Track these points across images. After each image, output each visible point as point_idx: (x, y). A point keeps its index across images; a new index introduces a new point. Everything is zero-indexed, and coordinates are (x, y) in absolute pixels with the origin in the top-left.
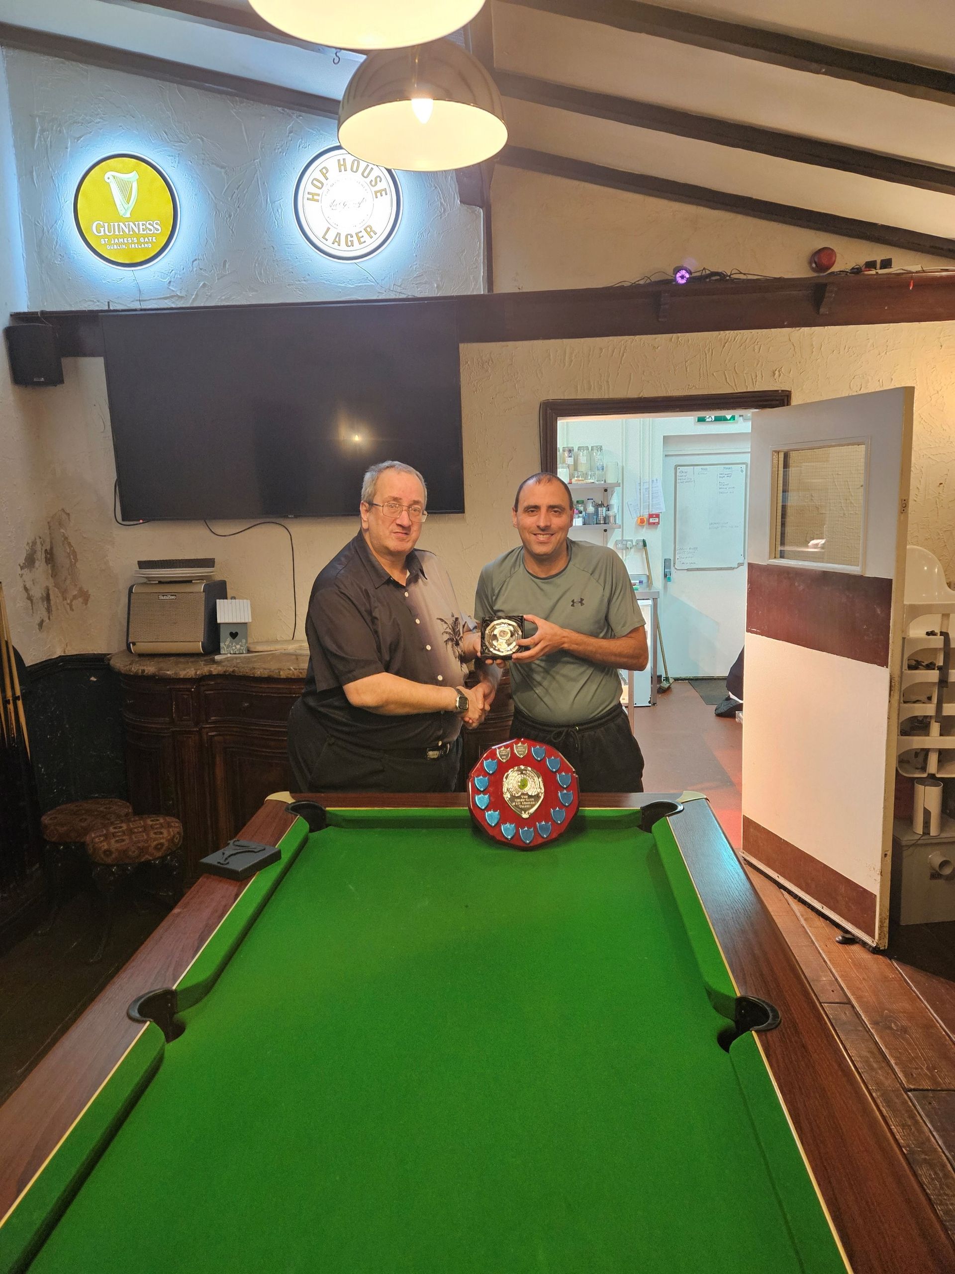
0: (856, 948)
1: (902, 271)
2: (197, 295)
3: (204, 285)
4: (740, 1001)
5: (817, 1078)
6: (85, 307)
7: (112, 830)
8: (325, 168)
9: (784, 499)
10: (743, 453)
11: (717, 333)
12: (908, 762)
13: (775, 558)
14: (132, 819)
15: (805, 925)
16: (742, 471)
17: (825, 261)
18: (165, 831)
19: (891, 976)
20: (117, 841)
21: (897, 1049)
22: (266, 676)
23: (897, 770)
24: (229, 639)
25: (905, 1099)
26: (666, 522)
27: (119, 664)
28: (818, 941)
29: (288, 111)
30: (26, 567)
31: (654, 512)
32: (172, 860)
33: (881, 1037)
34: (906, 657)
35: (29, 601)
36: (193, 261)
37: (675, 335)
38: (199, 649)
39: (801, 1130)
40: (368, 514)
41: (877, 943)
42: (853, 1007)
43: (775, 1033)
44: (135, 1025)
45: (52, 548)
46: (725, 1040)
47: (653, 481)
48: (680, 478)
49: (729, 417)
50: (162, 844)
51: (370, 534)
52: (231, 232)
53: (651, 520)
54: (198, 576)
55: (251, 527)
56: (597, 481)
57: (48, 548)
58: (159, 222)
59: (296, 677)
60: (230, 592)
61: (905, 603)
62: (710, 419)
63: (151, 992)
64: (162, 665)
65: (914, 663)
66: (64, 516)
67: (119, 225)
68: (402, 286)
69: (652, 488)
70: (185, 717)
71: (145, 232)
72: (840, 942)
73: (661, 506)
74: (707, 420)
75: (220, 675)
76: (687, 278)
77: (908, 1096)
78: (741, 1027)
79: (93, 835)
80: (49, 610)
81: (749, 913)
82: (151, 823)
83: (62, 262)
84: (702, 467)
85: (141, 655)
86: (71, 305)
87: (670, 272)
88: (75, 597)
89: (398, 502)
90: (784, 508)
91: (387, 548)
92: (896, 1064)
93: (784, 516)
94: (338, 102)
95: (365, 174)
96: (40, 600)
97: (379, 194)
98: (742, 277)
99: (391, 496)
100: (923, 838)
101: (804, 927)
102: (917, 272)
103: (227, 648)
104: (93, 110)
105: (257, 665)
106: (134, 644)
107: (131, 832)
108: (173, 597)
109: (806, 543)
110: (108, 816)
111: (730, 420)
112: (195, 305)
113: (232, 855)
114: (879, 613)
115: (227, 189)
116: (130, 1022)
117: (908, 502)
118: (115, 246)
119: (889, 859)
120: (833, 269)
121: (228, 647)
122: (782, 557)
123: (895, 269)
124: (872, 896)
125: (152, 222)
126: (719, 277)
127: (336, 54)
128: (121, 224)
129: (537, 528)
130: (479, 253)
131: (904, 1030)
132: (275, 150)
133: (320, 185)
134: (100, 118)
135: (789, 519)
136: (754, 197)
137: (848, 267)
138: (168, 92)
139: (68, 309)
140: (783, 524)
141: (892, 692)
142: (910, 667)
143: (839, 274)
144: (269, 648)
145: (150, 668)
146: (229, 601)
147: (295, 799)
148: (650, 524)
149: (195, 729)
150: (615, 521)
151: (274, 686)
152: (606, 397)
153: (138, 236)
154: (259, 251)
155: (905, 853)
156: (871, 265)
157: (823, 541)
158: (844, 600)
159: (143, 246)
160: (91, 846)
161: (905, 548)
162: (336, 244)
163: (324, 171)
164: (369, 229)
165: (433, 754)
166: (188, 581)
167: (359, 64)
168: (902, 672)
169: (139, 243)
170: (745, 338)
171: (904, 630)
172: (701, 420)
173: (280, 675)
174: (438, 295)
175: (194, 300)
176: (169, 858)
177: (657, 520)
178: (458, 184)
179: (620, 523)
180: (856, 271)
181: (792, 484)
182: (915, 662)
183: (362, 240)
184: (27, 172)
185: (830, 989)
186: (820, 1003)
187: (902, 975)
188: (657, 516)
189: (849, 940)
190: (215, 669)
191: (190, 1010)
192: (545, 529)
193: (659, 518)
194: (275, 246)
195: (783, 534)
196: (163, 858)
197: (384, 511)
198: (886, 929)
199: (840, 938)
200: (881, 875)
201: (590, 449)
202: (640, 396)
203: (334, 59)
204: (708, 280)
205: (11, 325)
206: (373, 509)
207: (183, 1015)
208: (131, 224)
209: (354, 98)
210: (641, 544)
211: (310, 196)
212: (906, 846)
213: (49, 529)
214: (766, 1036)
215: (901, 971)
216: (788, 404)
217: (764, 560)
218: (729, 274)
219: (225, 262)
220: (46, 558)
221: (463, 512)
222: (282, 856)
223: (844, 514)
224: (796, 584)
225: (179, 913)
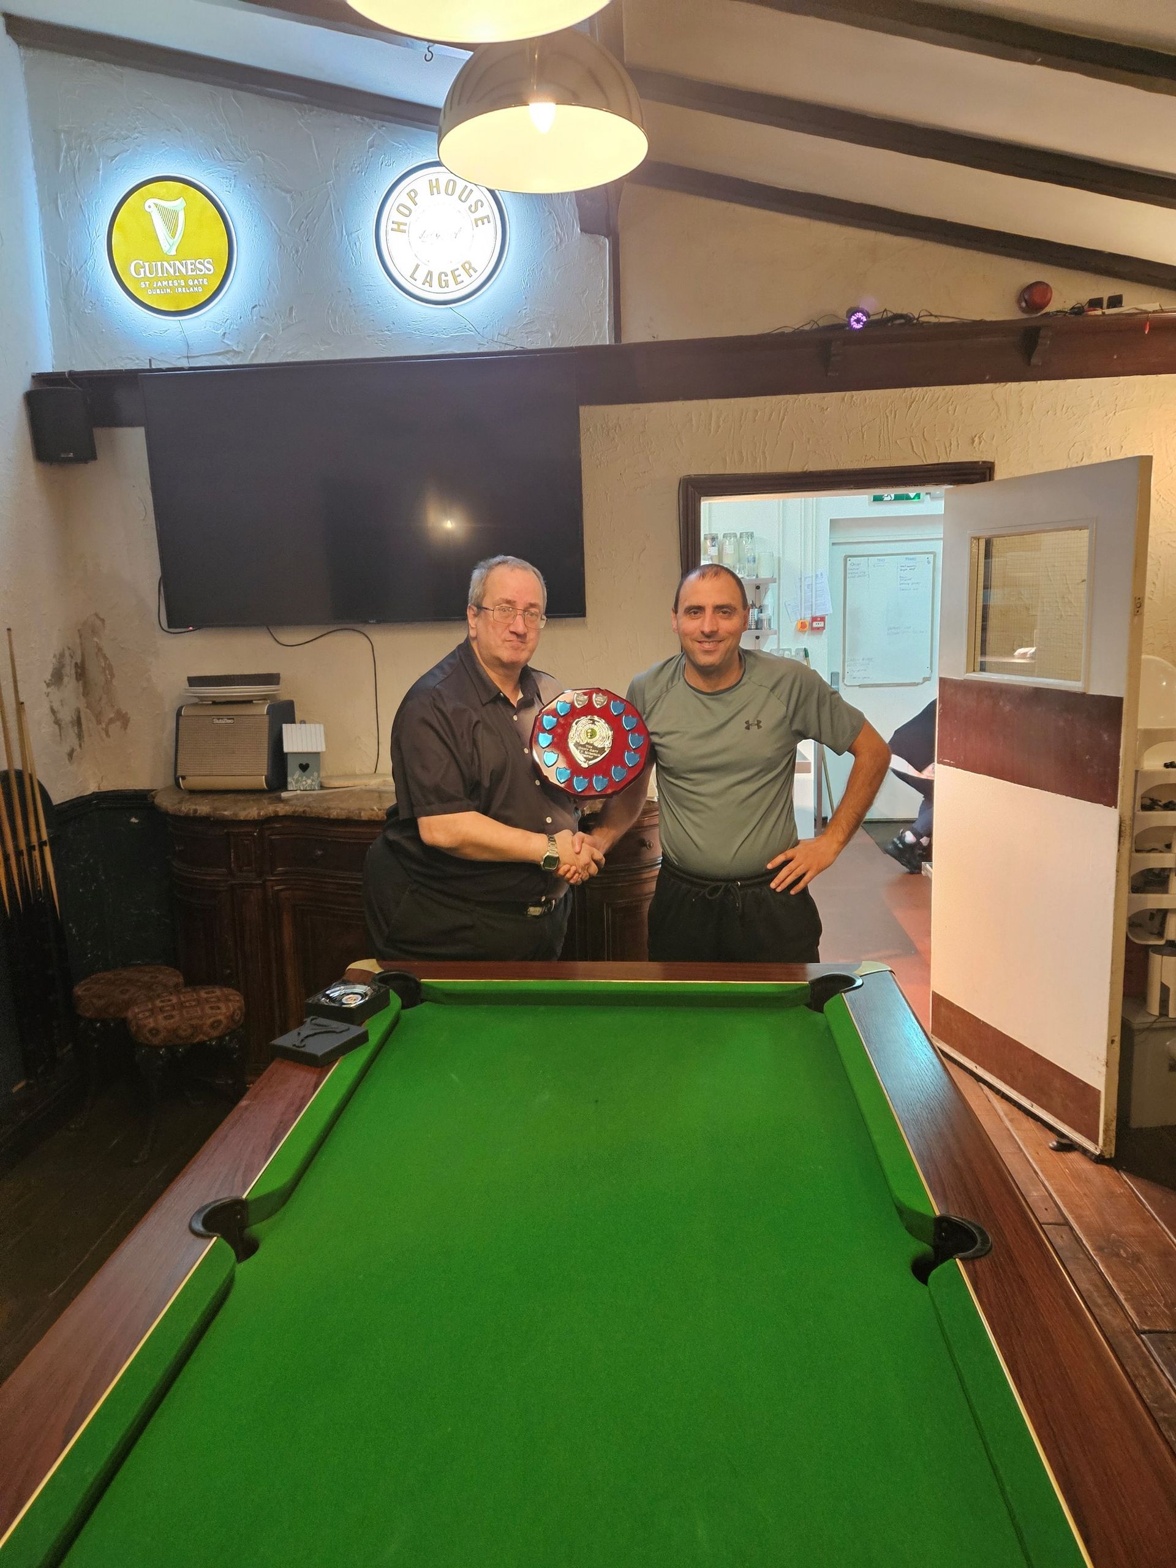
0: (1074, 1156)
1: (1137, 311)
2: (257, 349)
3: (266, 337)
4: (940, 1221)
5: (1039, 1318)
6: (122, 366)
7: (158, 1003)
8: (413, 190)
9: (986, 598)
10: (933, 539)
11: (901, 390)
12: (1140, 925)
13: (974, 671)
14: (183, 990)
15: (1010, 1127)
16: (929, 562)
17: (1037, 299)
18: (221, 1005)
19: (1119, 1190)
20: (166, 1018)
21: (1125, 1282)
22: (344, 817)
23: (1127, 938)
24: (298, 773)
25: (1137, 1343)
26: (833, 625)
27: (167, 802)
28: (1026, 1146)
29: (367, 120)
30: (53, 684)
31: (818, 614)
32: (231, 1040)
33: (1107, 1267)
34: (1139, 794)
35: (56, 726)
36: (254, 308)
37: (848, 394)
38: (263, 786)
39: (1020, 1381)
40: (476, 619)
41: (1102, 1151)
42: (1071, 1228)
43: (984, 1261)
44: (200, 1241)
45: (83, 661)
46: (922, 1270)
47: (817, 576)
48: (851, 571)
49: (912, 495)
50: (219, 1022)
51: (478, 643)
52: (299, 271)
53: (815, 625)
54: (261, 695)
55: (325, 635)
56: (748, 576)
57: (79, 661)
58: (211, 260)
59: (380, 819)
60: (298, 715)
61: (1140, 727)
62: (889, 498)
63: (218, 1201)
64: (217, 804)
65: (1148, 802)
66: (98, 623)
67: (162, 265)
68: (508, 336)
69: (816, 583)
70: (245, 868)
71: (194, 273)
72: (1055, 1149)
73: (827, 606)
74: (885, 499)
75: (289, 816)
76: (865, 322)
77: (1142, 1339)
78: (941, 1254)
79: (137, 1011)
80: (80, 736)
81: (949, 1113)
82: (205, 996)
83: (94, 311)
84: (879, 558)
85: (192, 792)
86: (104, 364)
87: (842, 314)
88: (111, 721)
89: (512, 605)
90: (985, 608)
91: (498, 659)
92: (1126, 1299)
93: (985, 618)
94: (438, 110)
95: (463, 198)
96: (70, 725)
97: (480, 222)
98: (933, 320)
99: (503, 599)
100: (1159, 1020)
101: (1008, 1130)
102: (1154, 312)
103: (296, 783)
104: (130, 123)
105: (332, 804)
106: (184, 778)
107: (182, 1006)
108: (230, 721)
109: (1011, 652)
110: (154, 987)
111: (914, 498)
112: (255, 362)
113: (310, 1036)
114: (1106, 739)
115: (293, 218)
116: (193, 1237)
117: (1143, 601)
118: (158, 290)
119: (1117, 1047)
120: (1047, 309)
121: (297, 781)
122: (983, 669)
123: (1127, 308)
124: (1096, 1093)
125: (202, 261)
126: (903, 321)
127: (428, 49)
128: (166, 264)
129: (702, 635)
130: (604, 293)
131: (1137, 1258)
132: (352, 169)
133: (407, 212)
134: (139, 132)
135: (992, 622)
136: (948, 220)
137: (1068, 307)
138: (221, 99)
139: (101, 368)
140: (984, 629)
141: (1122, 838)
142: (1145, 808)
143: (1057, 315)
144: (346, 784)
145: (203, 808)
146: (298, 725)
147: (383, 969)
148: (813, 629)
149: (258, 882)
150: (770, 626)
151: (352, 830)
152: (762, 471)
153: (185, 278)
154: (332, 295)
155: (1138, 1039)
156: (1096, 303)
157: (1033, 650)
158: (1061, 723)
159: (191, 289)
160: (134, 1023)
161: (1140, 659)
162: (427, 284)
163: (413, 194)
164: (467, 266)
165: (535, 911)
166: (247, 702)
167: (465, 61)
168: (1134, 814)
169: (187, 286)
170: (936, 395)
171: (1138, 761)
172: (878, 499)
173: (361, 816)
174: (553, 347)
175: (255, 355)
176: (227, 1038)
177: (821, 624)
178: (579, 208)
179: (776, 629)
180: (1078, 311)
181: (995, 580)
182: (1151, 802)
183: (459, 279)
184: (50, 200)
185: (1043, 1207)
186: (1040, 1225)
187: (1134, 1192)
188: (822, 619)
189: (1066, 1146)
190: (282, 809)
191: (264, 1223)
192: (710, 636)
193: (824, 622)
194: (352, 289)
195: (984, 641)
196: (220, 1038)
197: (495, 615)
198: (1113, 1134)
199: (1055, 1143)
200: (1107, 1066)
201: (738, 536)
202: (805, 470)
203: (426, 55)
204: (889, 324)
205: (33, 389)
206: (482, 613)
207: (257, 1229)
208: (178, 263)
209: (459, 103)
210: (802, 653)
211: (395, 226)
212: (1139, 1030)
213: (80, 637)
214: (974, 1265)
215: (1132, 1185)
216: (991, 478)
217: (960, 674)
218: (916, 317)
219: (291, 309)
220: (76, 673)
221: (584, 615)
222: (370, 1038)
223: (1061, 616)
224: (1001, 703)
225: (246, 1108)
